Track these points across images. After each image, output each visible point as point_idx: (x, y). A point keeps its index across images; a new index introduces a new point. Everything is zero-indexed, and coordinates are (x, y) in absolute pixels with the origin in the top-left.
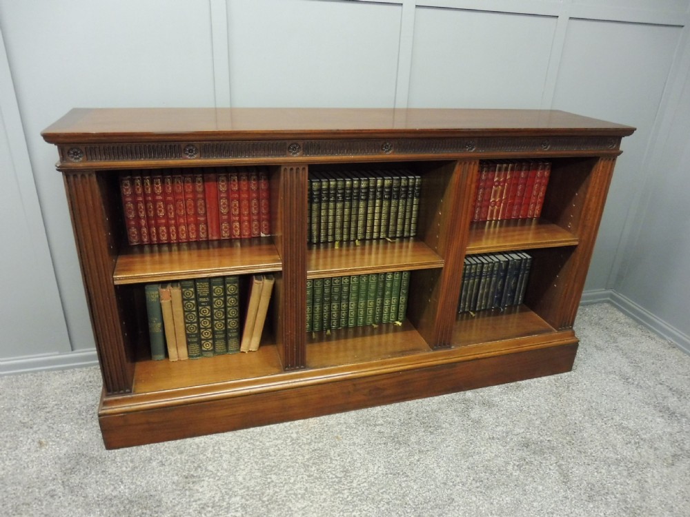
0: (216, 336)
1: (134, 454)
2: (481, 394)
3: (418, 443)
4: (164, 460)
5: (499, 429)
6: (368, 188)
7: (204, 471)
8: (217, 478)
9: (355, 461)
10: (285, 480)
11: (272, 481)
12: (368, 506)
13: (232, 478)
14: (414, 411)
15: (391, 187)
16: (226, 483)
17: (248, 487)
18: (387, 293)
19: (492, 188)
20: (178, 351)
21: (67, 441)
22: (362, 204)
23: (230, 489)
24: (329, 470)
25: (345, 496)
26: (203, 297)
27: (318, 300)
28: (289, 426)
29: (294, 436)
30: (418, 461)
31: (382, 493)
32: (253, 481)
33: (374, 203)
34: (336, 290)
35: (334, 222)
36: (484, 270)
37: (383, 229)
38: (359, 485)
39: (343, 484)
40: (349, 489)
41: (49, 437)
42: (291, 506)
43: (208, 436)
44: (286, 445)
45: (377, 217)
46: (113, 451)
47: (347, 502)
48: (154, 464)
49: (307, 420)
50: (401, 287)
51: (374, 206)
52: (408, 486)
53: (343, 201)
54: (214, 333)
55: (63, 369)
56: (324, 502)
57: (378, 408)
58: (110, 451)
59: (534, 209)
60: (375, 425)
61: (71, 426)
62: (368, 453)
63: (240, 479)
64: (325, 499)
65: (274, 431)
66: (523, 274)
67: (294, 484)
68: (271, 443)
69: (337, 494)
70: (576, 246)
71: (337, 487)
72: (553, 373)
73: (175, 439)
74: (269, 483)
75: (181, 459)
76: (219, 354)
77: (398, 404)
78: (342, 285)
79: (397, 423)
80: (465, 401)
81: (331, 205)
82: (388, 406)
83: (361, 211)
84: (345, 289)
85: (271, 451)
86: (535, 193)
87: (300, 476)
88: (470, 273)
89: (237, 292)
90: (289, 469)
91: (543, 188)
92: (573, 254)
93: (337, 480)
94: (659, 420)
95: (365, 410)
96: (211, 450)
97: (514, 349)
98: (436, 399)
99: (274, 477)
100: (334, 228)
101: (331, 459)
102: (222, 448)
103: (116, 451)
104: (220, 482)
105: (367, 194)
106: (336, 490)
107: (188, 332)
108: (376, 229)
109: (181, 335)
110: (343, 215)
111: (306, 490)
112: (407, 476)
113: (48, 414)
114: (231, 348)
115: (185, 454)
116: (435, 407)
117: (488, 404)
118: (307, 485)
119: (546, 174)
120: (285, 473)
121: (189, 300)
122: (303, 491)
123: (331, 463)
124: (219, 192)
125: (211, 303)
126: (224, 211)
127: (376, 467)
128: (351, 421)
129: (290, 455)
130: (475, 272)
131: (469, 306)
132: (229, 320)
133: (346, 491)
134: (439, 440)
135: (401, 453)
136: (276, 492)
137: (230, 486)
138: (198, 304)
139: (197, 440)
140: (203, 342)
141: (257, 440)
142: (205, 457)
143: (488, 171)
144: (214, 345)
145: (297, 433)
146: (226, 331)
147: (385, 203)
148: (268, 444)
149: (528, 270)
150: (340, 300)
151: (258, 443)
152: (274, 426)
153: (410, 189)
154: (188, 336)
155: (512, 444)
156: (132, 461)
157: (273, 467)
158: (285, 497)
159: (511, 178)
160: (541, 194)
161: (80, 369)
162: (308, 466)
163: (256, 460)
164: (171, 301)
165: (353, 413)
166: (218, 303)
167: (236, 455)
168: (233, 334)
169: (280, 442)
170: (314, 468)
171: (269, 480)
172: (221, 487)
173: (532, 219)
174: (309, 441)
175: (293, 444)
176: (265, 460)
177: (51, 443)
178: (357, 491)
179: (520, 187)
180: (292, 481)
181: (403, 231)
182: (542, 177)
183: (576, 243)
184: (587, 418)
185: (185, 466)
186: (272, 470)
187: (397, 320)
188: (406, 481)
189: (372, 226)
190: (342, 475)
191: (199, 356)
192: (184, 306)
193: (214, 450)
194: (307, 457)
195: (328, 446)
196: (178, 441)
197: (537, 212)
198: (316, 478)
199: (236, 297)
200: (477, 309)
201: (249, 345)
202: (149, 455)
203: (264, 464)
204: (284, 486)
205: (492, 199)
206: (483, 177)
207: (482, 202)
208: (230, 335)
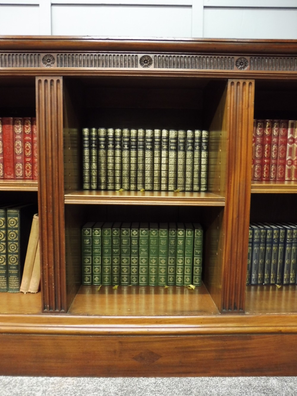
2: (291, 384)
6: (153, 137)
14: (194, 391)
15: (176, 138)
18: (179, 251)
19: (286, 145)
22: (148, 154)
27: (107, 251)
28: (42, 381)
33: (160, 154)
34: (125, 241)
35: (121, 170)
36: (288, 237)
37: (171, 181)
45: (164, 167)
49: (64, 379)
50: (194, 247)
51: (160, 157)
53: (129, 149)
57: (152, 380)
65: (22, 384)
77: (177, 379)
78: (130, 237)
81: (118, 152)
82: (165, 379)
83: (148, 161)
84: (134, 242)
88: (272, 238)
89: (17, 226)
95: (135, 379)
98: (228, 380)
100: (121, 176)
105: (153, 143)
108: (164, 180)
110: (129, 163)
114: (11, 286)
116: (223, 390)
124: (14, 134)
126: (19, 151)
128: (113, 390)
130: (278, 239)
131: (275, 279)
132: (9, 255)
143: (279, 127)
146: (7, 267)
147: (172, 154)
150: (130, 253)
152: (26, 379)
153: (197, 141)
165: (119, 380)
168: (14, 271)
181: (192, 184)
187: (192, 284)
189: (160, 177)
199: (17, 231)
200: (285, 282)
201: (28, 285)
205: (288, 158)
206: (275, 133)
207: (276, 159)
208: (10, 271)
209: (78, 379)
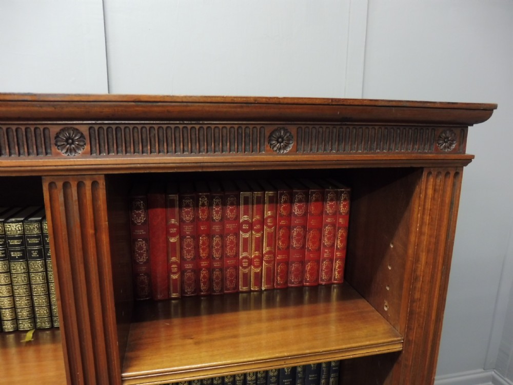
15: (23, 237)
19: (237, 235)
37: (23, 314)
59: (330, 270)
66: (328, 379)
70: (399, 353)
86: (326, 242)
91: (341, 233)
92: (396, 366)
119: (343, 208)
143: (224, 204)
149: (335, 371)
159: (274, 217)
160: (339, 244)
173: (328, 287)
179: (295, 232)
182: (336, 214)
183: (398, 348)
197: (336, 275)
205: (242, 255)
206: (216, 217)
207: (221, 258)
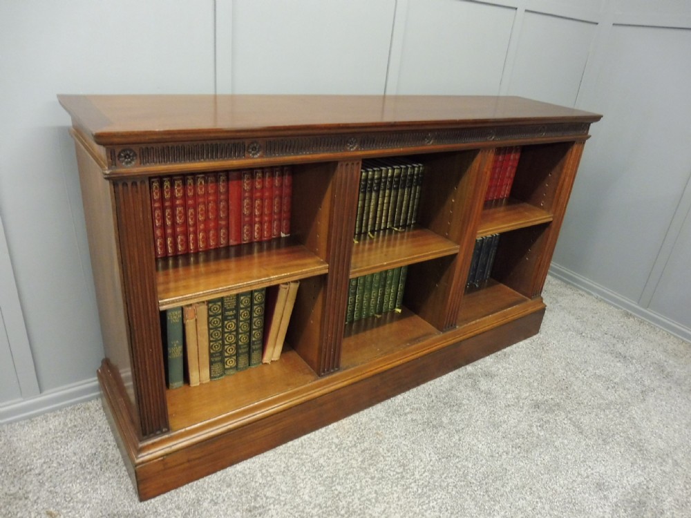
0: (240, 351)
1: (176, 499)
3: (451, 423)
4: (214, 498)
5: (509, 396)
6: (380, 178)
7: (264, 499)
8: (282, 503)
9: (406, 453)
10: (351, 488)
11: (340, 493)
12: (439, 493)
13: (298, 500)
14: (432, 393)
15: (399, 176)
16: (295, 507)
17: (320, 505)
18: (389, 282)
20: (200, 375)
21: (85, 503)
22: (374, 195)
23: (303, 511)
24: (387, 468)
25: (415, 489)
26: (229, 310)
29: (336, 441)
30: (460, 440)
31: (445, 478)
32: (321, 497)
33: (385, 193)
37: (389, 219)
38: (421, 475)
39: (407, 479)
40: (415, 482)
41: (58, 504)
42: (370, 512)
43: (249, 460)
44: (333, 451)
46: (149, 501)
47: (419, 495)
48: (206, 504)
49: (340, 422)
50: (400, 275)
51: (384, 197)
52: (464, 466)
54: (238, 347)
55: (30, 418)
56: (399, 500)
58: (146, 503)
59: (505, 189)
60: (406, 414)
61: (80, 483)
62: (413, 443)
63: (306, 498)
64: (398, 497)
65: (314, 440)
66: (492, 251)
67: (362, 489)
68: (317, 454)
69: (406, 489)
70: (551, 222)
71: (403, 483)
72: (526, 337)
73: (214, 471)
74: (338, 495)
75: (233, 492)
76: (242, 369)
79: (423, 407)
80: (470, 375)
82: (408, 393)
83: (373, 202)
85: (321, 461)
86: (507, 175)
87: (364, 481)
89: (263, 301)
90: (349, 476)
91: (514, 170)
92: (547, 229)
93: (399, 476)
94: (619, 364)
95: (389, 401)
96: (259, 475)
97: (501, 321)
98: (445, 378)
99: (339, 488)
101: (383, 456)
102: (271, 470)
103: (153, 500)
104: (288, 507)
105: (379, 184)
106: (403, 486)
107: (212, 351)
109: (205, 356)
111: (376, 492)
112: (458, 457)
113: (40, 477)
114: (254, 361)
115: (234, 486)
116: (447, 386)
117: (488, 375)
118: (375, 488)
119: (517, 156)
120: (348, 481)
121: (215, 316)
122: (374, 495)
123: (385, 461)
124: (242, 191)
125: (236, 316)
126: (246, 211)
127: (428, 455)
128: (382, 415)
129: (343, 462)
132: (254, 332)
133: (413, 485)
134: (467, 417)
135: (441, 435)
136: (349, 503)
137: (301, 508)
138: (224, 318)
139: (239, 467)
140: (226, 359)
141: (302, 454)
142: (257, 484)
144: (237, 361)
145: (337, 437)
146: (249, 344)
147: (393, 193)
148: (315, 456)
149: (496, 246)
151: (304, 456)
152: (311, 435)
153: (415, 177)
154: (211, 355)
155: (526, 408)
156: (179, 508)
157: (332, 477)
158: (360, 505)
160: (512, 176)
161: (52, 414)
162: (365, 468)
163: (311, 474)
164: (196, 320)
165: (379, 406)
166: (244, 315)
167: (289, 474)
168: (256, 346)
169: (325, 450)
170: (372, 470)
171: (336, 492)
172: (292, 511)
173: (503, 199)
174: (353, 443)
175: (339, 450)
176: (321, 473)
177: (64, 511)
178: (423, 482)
179: (497, 170)
180: (358, 487)
181: (406, 220)
182: (514, 158)
183: (551, 219)
184: (569, 373)
185: (241, 499)
186: (333, 482)
187: (395, 307)
188: (459, 461)
189: (381, 217)
190: (401, 470)
191: (222, 375)
192: (209, 323)
193: (263, 474)
194: (360, 459)
195: (374, 445)
196: (219, 473)
197: (507, 192)
198: (379, 479)
199: (263, 305)
201: (272, 355)
202: (194, 496)
203: (322, 477)
204: (353, 495)
208: (254, 347)
209: (350, 418)
